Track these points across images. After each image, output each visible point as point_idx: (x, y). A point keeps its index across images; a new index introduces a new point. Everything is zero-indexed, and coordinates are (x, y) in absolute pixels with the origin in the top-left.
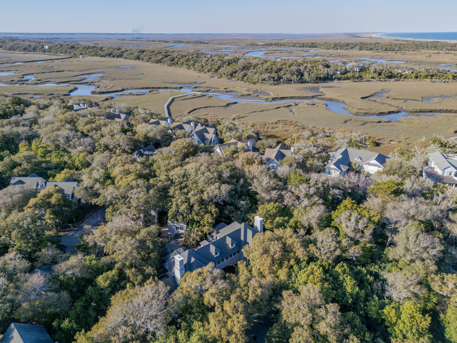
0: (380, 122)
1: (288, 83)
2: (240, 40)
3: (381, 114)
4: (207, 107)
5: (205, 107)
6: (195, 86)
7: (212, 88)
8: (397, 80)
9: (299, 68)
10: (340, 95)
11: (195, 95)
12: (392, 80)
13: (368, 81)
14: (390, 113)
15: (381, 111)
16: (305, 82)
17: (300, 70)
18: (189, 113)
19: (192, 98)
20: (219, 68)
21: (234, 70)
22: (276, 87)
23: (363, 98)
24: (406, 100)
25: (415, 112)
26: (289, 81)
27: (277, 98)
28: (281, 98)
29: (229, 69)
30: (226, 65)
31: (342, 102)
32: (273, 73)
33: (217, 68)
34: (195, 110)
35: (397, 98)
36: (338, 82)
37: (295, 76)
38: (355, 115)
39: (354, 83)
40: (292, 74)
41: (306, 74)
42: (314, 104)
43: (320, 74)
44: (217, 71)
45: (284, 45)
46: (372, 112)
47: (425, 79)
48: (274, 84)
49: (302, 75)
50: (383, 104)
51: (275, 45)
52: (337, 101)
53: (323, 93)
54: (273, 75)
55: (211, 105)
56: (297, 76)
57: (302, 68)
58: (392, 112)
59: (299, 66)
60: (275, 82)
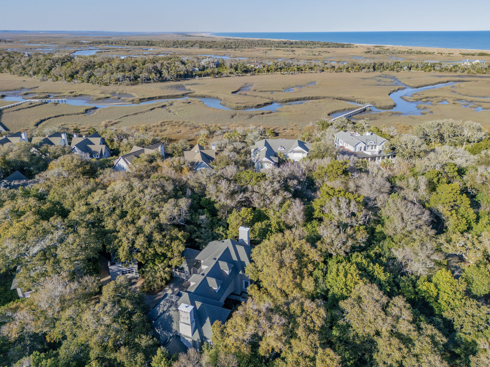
0: (263, 114)
1: (147, 83)
3: (259, 106)
4: (59, 116)
5: (55, 117)
7: (51, 93)
8: (253, 75)
9: (155, 65)
10: (210, 91)
11: (31, 104)
12: (249, 74)
13: (228, 76)
14: (266, 104)
15: (258, 104)
17: (157, 67)
18: (37, 125)
19: (30, 107)
20: (51, 69)
22: (134, 87)
23: (233, 93)
24: (272, 92)
25: (286, 102)
26: (148, 80)
27: (144, 99)
28: (149, 98)
30: (58, 65)
31: (215, 98)
32: (127, 72)
33: (48, 69)
34: (42, 121)
35: (263, 90)
36: (200, 79)
37: (153, 75)
38: (236, 109)
39: (215, 79)
40: (150, 73)
41: (165, 72)
42: (189, 103)
43: (180, 71)
45: (115, 44)
46: (250, 104)
47: (276, 72)
48: (132, 85)
49: (161, 73)
50: (255, 97)
51: (104, 43)
52: (210, 97)
53: (190, 90)
54: (127, 74)
55: (64, 113)
56: (156, 74)
57: (158, 65)
58: (267, 103)
59: (154, 63)
60: (132, 82)
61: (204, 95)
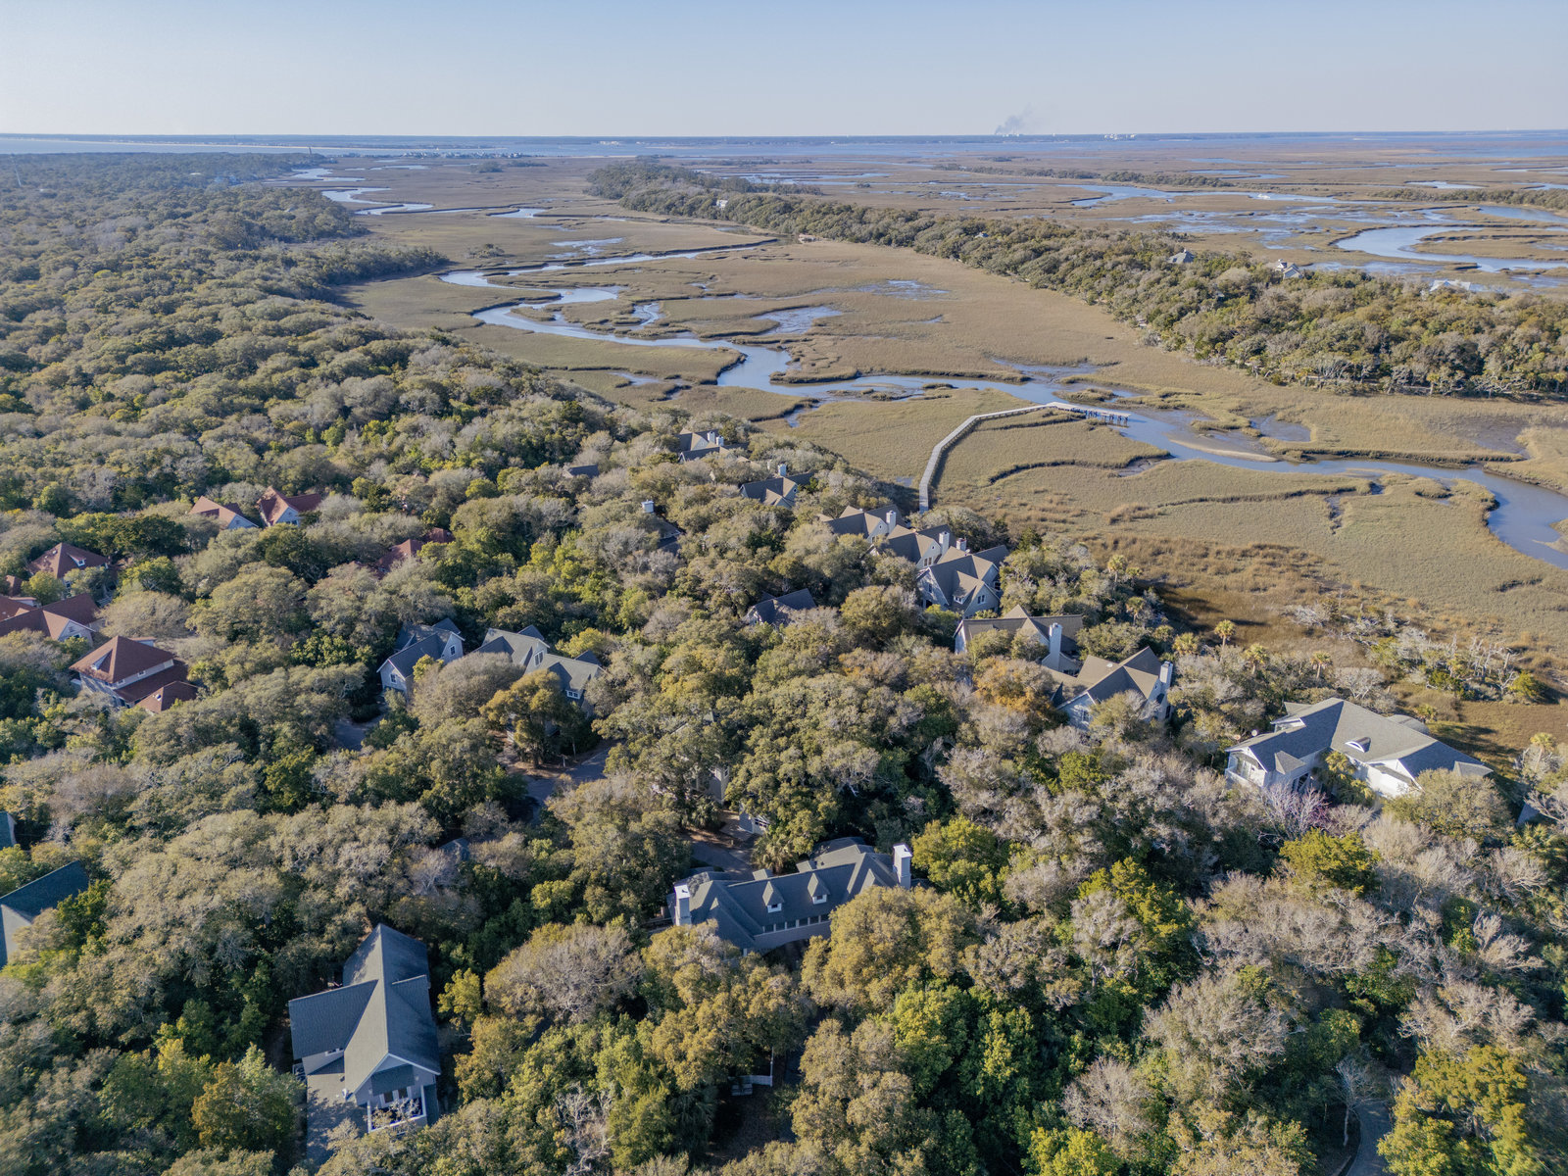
1: (1410, 393)
2: (1371, 165)
4: (1063, 463)
5: (1055, 464)
6: (1069, 378)
7: (1125, 388)
9: (1473, 338)
11: (1051, 414)
16: (1482, 394)
17: (1475, 346)
18: (993, 480)
19: (1037, 425)
20: (1182, 313)
21: (1225, 329)
22: (1358, 403)
26: (1416, 385)
27: (1323, 452)
28: (1339, 453)
29: (1212, 320)
30: (1208, 304)
32: (1363, 350)
33: (1175, 314)
34: (1018, 469)
37: (1444, 370)
40: (1434, 364)
41: (1492, 366)
43: (1556, 370)
44: (1171, 322)
45: (1532, 202)
48: (1355, 393)
49: (1478, 365)
53: (1520, 450)
54: (1357, 359)
55: (1078, 459)
56: (1455, 368)
57: (1483, 341)
59: (1478, 330)
60: (1359, 385)
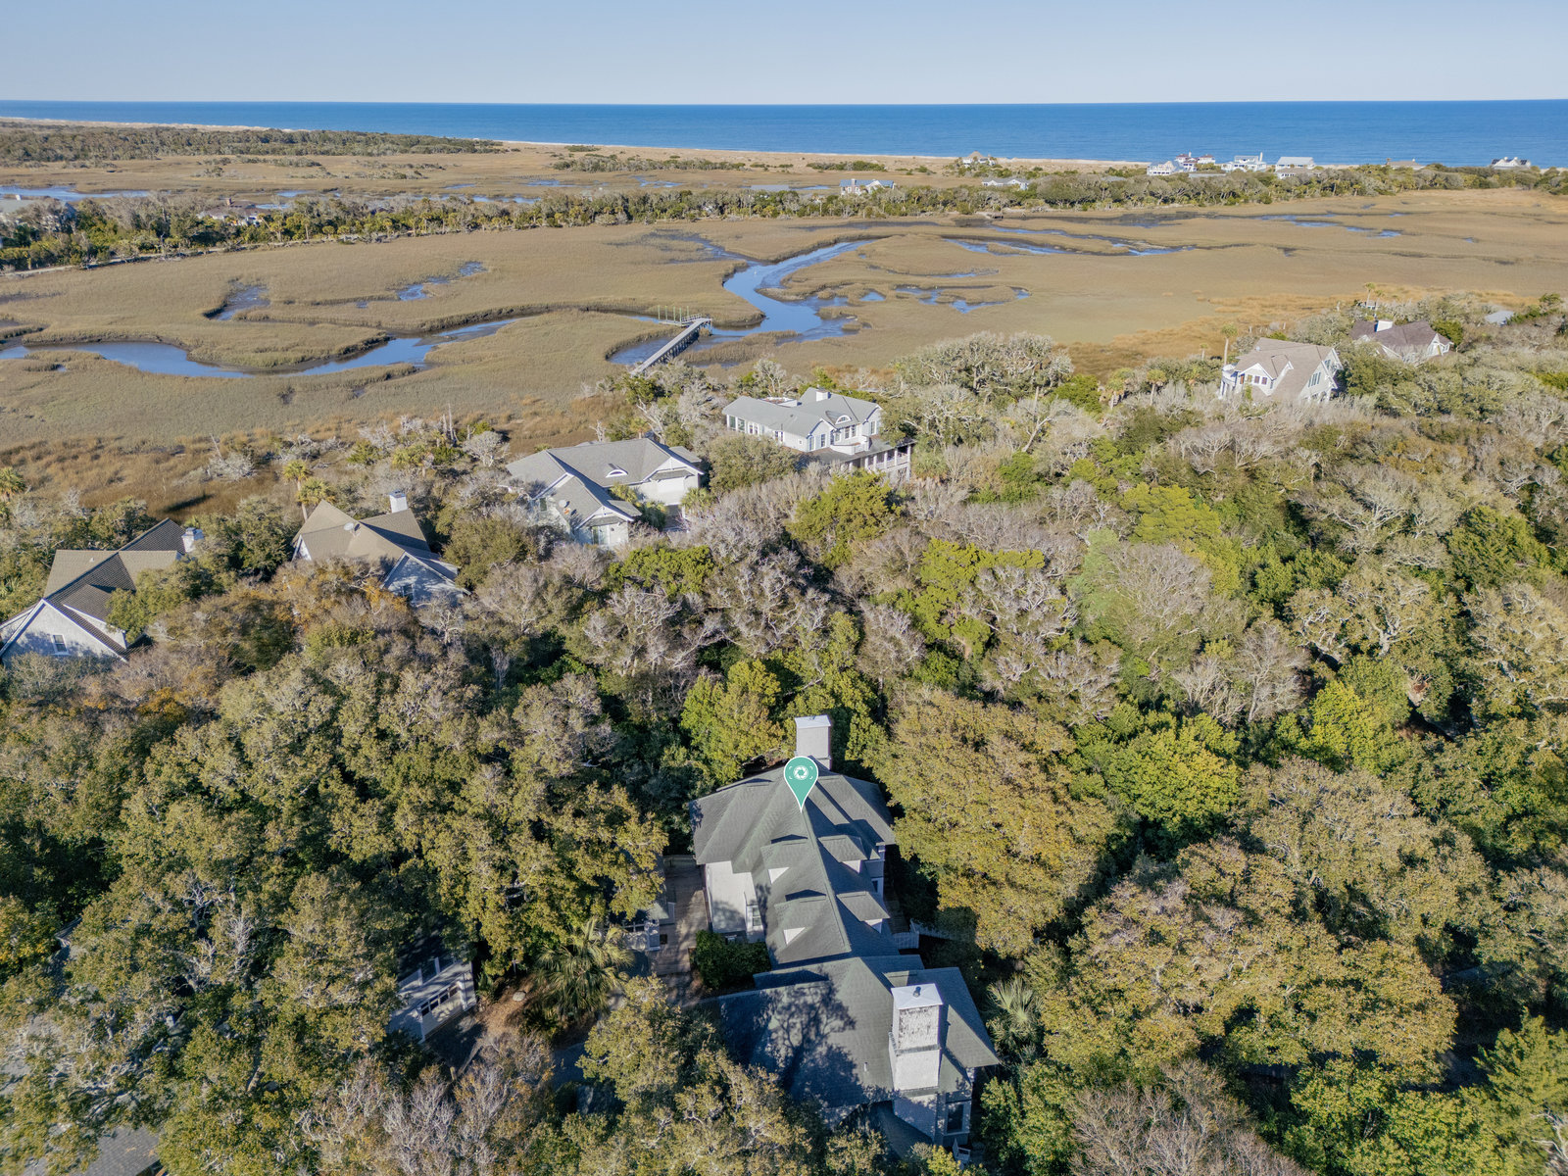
0: (389, 377)
3: (349, 353)
8: (234, 249)
12: (218, 249)
13: (136, 260)
14: (372, 344)
15: (345, 345)
23: (211, 315)
24: (361, 302)
25: (431, 331)
31: (150, 342)
35: (319, 298)
42: (55, 368)
47: (318, 238)
50: (313, 323)
52: (124, 340)
61: (96, 332)
